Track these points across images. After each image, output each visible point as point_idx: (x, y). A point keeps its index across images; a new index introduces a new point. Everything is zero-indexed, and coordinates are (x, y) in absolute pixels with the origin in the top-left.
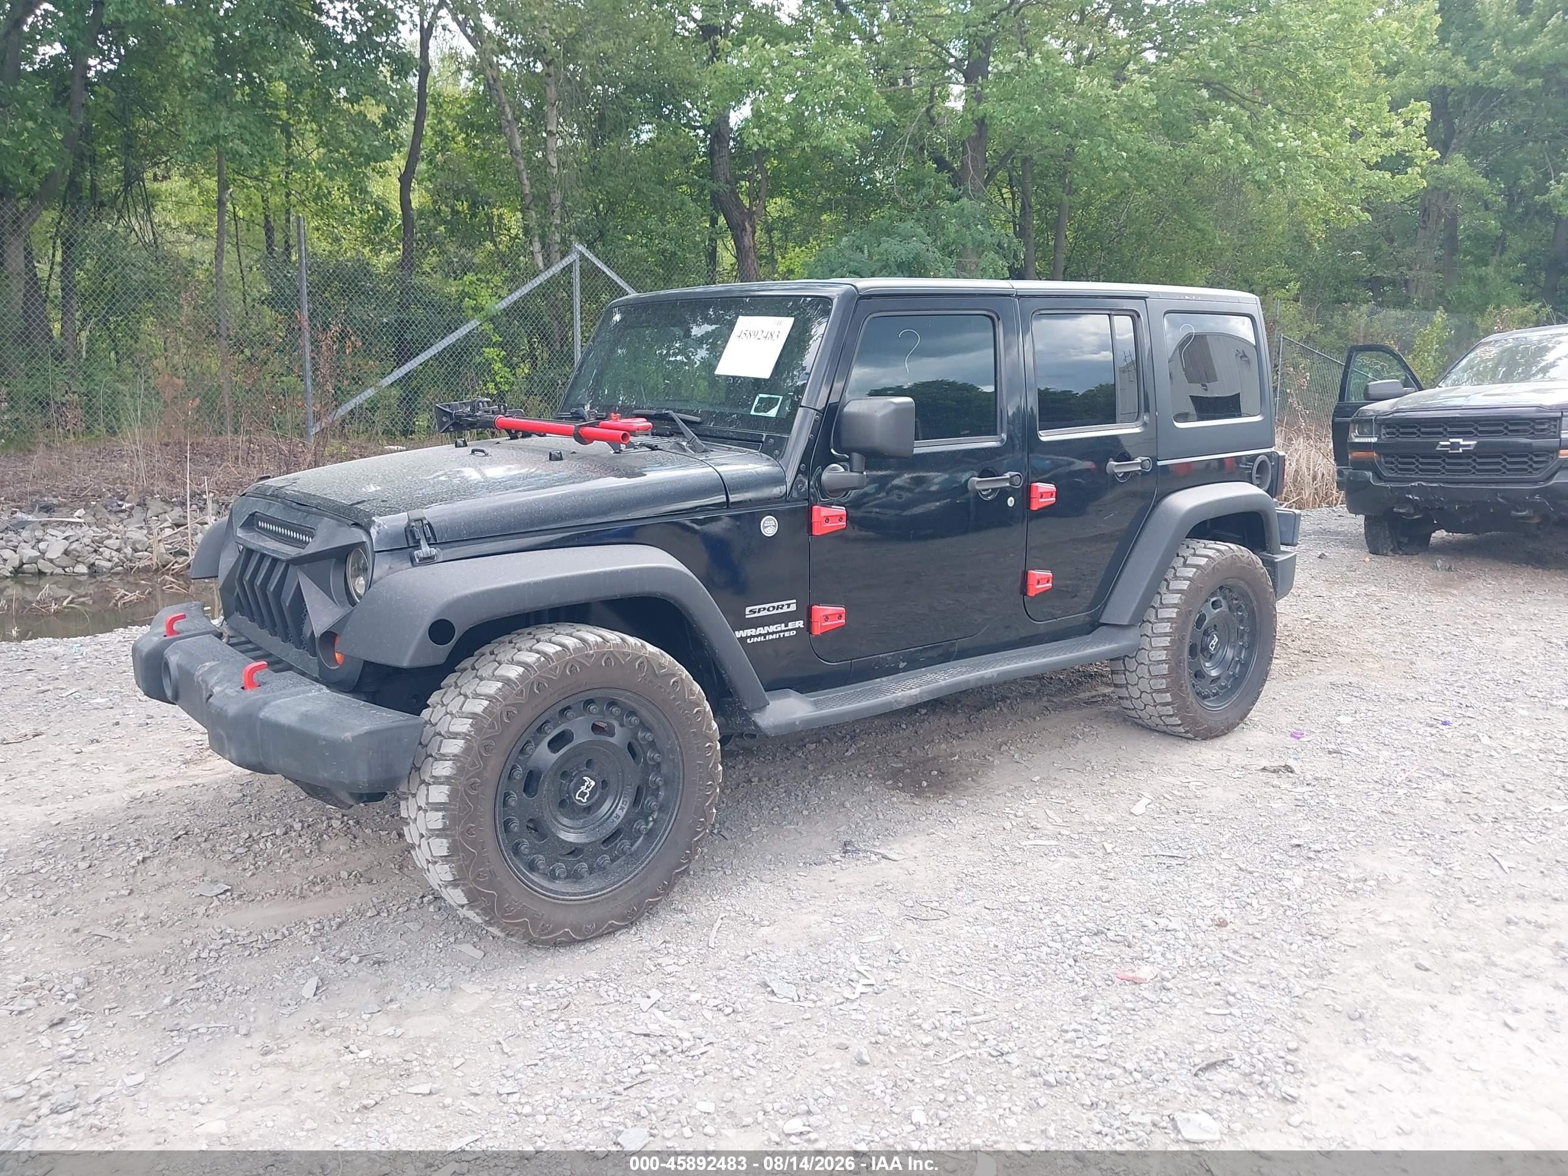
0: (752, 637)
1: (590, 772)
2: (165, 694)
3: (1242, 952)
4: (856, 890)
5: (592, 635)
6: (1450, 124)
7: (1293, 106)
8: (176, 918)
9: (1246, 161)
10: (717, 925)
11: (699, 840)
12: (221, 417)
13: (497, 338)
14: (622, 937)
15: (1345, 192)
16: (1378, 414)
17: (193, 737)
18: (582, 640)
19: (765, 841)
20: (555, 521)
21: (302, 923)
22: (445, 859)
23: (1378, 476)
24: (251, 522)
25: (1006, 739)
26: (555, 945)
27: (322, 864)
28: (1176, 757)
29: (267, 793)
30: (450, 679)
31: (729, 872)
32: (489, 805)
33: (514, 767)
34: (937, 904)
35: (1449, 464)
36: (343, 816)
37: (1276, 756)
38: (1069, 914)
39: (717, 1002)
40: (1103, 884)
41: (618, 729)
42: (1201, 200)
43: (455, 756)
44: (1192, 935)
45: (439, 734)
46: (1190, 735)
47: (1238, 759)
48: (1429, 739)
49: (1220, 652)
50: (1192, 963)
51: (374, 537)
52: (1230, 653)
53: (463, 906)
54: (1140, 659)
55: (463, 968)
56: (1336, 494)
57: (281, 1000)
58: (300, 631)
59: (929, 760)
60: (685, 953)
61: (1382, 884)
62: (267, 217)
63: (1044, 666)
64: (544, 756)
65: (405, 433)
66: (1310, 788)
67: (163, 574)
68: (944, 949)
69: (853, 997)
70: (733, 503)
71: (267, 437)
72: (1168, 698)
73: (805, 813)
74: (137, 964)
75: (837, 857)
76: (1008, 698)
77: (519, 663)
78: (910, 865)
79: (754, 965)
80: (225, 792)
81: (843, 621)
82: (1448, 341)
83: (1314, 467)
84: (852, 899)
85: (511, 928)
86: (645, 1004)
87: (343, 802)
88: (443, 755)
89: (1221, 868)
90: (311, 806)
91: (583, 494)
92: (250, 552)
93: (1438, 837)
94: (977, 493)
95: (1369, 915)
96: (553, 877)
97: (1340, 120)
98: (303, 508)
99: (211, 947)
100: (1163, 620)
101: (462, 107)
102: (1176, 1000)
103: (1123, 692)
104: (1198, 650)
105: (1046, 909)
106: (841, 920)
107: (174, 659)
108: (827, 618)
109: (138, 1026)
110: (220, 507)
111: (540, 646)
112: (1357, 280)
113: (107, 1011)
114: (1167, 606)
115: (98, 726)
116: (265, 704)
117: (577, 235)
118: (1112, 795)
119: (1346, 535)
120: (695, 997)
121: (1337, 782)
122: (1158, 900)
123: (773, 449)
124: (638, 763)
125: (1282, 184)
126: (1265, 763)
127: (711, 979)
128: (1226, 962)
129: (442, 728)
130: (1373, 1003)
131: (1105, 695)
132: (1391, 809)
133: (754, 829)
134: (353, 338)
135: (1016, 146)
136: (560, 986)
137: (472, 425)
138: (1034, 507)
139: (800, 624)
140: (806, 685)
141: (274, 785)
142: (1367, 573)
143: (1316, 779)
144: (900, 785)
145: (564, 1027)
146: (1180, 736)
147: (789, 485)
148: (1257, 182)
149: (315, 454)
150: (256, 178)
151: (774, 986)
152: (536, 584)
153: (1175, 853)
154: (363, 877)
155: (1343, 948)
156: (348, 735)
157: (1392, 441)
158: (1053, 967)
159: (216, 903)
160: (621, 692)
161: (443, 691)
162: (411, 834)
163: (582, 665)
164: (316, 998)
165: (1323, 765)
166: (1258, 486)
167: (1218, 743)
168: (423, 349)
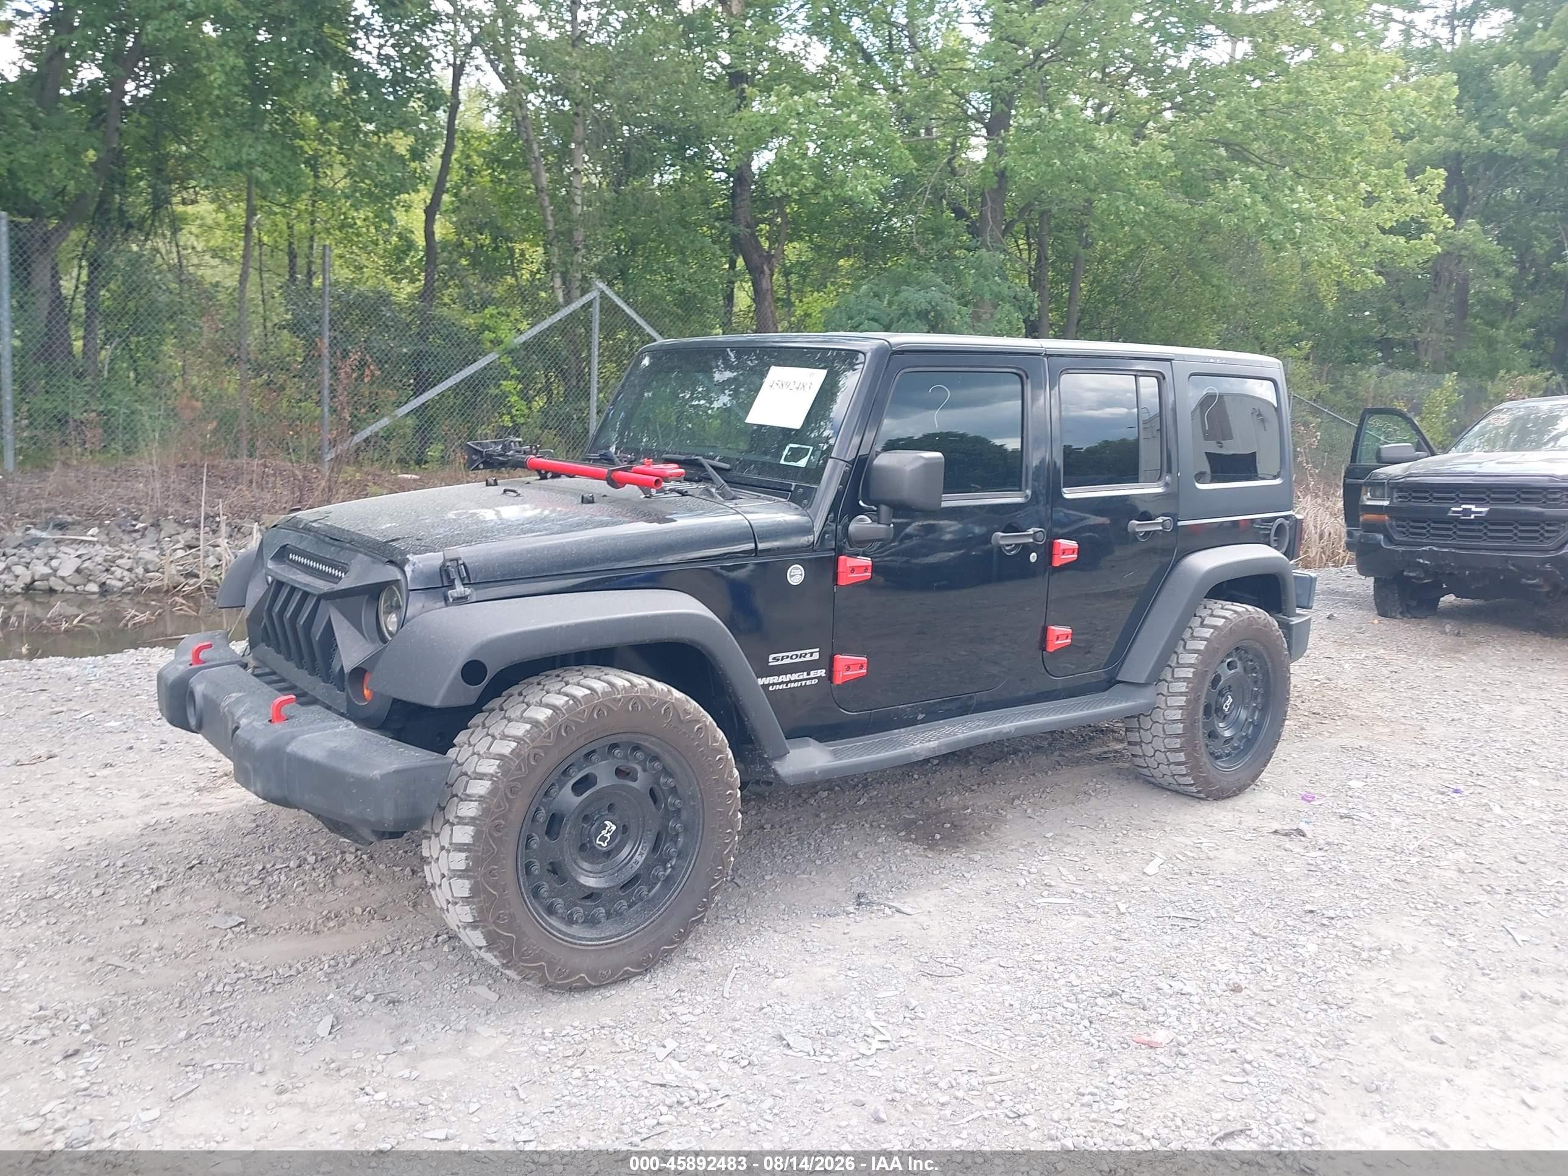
0: (773, 684)
1: (610, 817)
2: (188, 723)
3: (1258, 1019)
4: (871, 944)
5: (621, 679)
6: (1463, 190)
7: (1309, 169)
8: (190, 950)
9: (1263, 221)
10: (731, 976)
11: (716, 888)
12: (237, 441)
13: (514, 371)
14: (636, 983)
15: (1359, 255)
16: (1390, 478)
17: (206, 764)
18: (610, 683)
19: (778, 890)
20: (587, 564)
21: (316, 959)
22: (466, 900)
23: (1389, 539)
24: (282, 554)
25: (1018, 793)
26: (570, 990)
27: (335, 899)
28: (1187, 817)
29: (280, 824)
30: (478, 719)
31: (742, 921)
32: (511, 847)
33: (538, 810)
34: (952, 961)
35: (1460, 530)
36: (357, 850)
37: (1288, 819)
38: (1083, 974)
39: (733, 1054)
40: (1116, 944)
41: (640, 774)
42: (1215, 258)
43: (481, 796)
44: (1207, 1000)
45: (466, 774)
46: (1202, 795)
47: (1250, 820)
48: (1441, 807)
49: (1234, 712)
50: (1208, 1028)
51: (409, 574)
52: (1243, 714)
53: (480, 948)
54: (1155, 717)
55: (478, 1011)
56: (1343, 554)
57: (297, 1037)
58: (328, 666)
59: (941, 813)
60: (700, 1003)
61: (1396, 953)
62: (291, 244)
63: (1061, 722)
64: (568, 798)
65: (418, 463)
66: (1322, 853)
67: (173, 595)
68: (960, 1007)
69: (869, 1053)
70: (762, 551)
71: (281, 462)
72: (1181, 756)
73: (818, 862)
74: (151, 996)
75: (851, 909)
76: (1020, 751)
77: (548, 706)
78: (924, 920)
79: (770, 1017)
80: (238, 821)
81: (864, 671)
82: (1457, 404)
83: (1322, 525)
84: (867, 953)
85: (527, 971)
86: (661, 1053)
87: (363, 838)
88: (468, 795)
89: (1234, 931)
90: (324, 838)
91: (615, 538)
92: (279, 585)
93: (1451, 907)
94: (1000, 547)
95: (1384, 985)
96: (570, 921)
97: (1356, 184)
98: (336, 543)
99: (226, 981)
100: (1179, 679)
101: (489, 143)
102: (1192, 1066)
103: (1137, 750)
104: (1212, 710)
105: (1060, 969)
106: (856, 974)
107: (199, 688)
108: (848, 668)
109: (153, 1060)
110: (233, 530)
111: (569, 689)
112: (1367, 341)
113: (121, 1044)
114: (1183, 666)
115: (111, 749)
116: (293, 738)
117: (599, 272)
118: (1124, 853)
119: (1354, 596)
120: (710, 1048)
121: (1349, 848)
122: (1172, 963)
123: (801, 498)
124: (658, 808)
125: (1297, 245)
126: (1276, 826)
127: (725, 1031)
128: (1241, 1029)
129: (469, 768)
130: (1390, 1076)
131: (1116, 752)
132: (1403, 877)
133: (767, 878)
134: (372, 367)
135: (1035, 199)
136: (576, 1032)
137: (503, 464)
138: (1056, 564)
139: (822, 673)
140: (826, 733)
141: (286, 817)
142: (1376, 636)
143: (1328, 844)
144: (913, 836)
145: (580, 1075)
146: (1192, 796)
147: (817, 534)
148: (1272, 241)
149: (329, 480)
150: (283, 205)
151: (790, 1039)
152: (568, 627)
153: (1188, 914)
154: (378, 913)
155: (1358, 1019)
156: (376, 773)
157: (1404, 505)
158: (1068, 1028)
159: (230, 935)
160: (644, 736)
161: (470, 731)
162: (431, 873)
163: (609, 709)
164: (331, 1036)
165: (1334, 830)
166: (1275, 548)
167: (1229, 803)
168: (441, 380)
